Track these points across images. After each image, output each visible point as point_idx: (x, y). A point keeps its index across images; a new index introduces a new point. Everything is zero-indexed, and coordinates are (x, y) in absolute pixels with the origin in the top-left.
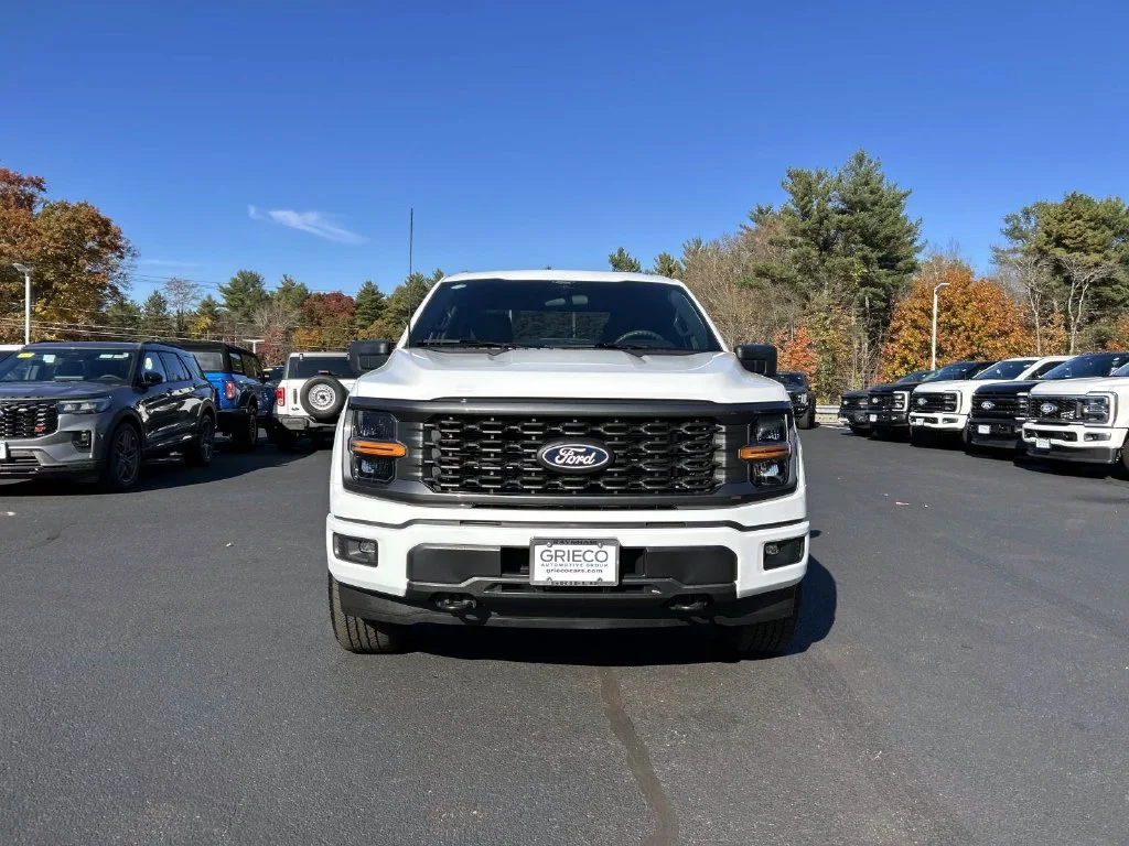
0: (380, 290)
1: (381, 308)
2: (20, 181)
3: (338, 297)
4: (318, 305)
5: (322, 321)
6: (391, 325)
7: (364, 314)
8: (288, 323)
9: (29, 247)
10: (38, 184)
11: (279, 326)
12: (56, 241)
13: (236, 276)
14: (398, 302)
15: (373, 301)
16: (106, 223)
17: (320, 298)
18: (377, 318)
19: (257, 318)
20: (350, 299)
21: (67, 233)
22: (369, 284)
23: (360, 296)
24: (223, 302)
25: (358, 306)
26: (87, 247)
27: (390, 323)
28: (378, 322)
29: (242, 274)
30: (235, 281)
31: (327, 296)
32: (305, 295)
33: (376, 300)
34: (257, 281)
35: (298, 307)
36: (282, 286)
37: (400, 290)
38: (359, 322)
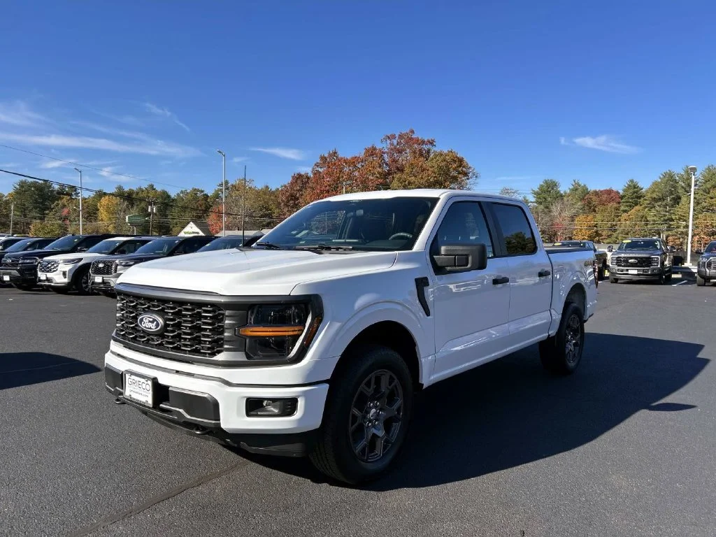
0: (640, 185)
1: (639, 197)
2: (423, 142)
3: (609, 192)
4: (594, 198)
5: (597, 209)
6: (647, 209)
7: (627, 202)
8: (574, 211)
9: (422, 178)
10: (431, 143)
11: (567, 214)
12: (435, 173)
13: (542, 183)
14: (654, 191)
15: (634, 192)
16: (461, 160)
17: (596, 193)
18: (636, 204)
19: (554, 208)
20: (618, 193)
21: (440, 168)
22: (632, 181)
23: (624, 191)
24: (534, 200)
25: (622, 197)
26: (451, 175)
27: (646, 207)
28: (637, 208)
29: (546, 182)
30: (542, 186)
31: (601, 192)
32: (585, 191)
33: (636, 192)
34: (556, 185)
35: (581, 200)
36: (571, 187)
37: (655, 184)
38: (622, 208)
